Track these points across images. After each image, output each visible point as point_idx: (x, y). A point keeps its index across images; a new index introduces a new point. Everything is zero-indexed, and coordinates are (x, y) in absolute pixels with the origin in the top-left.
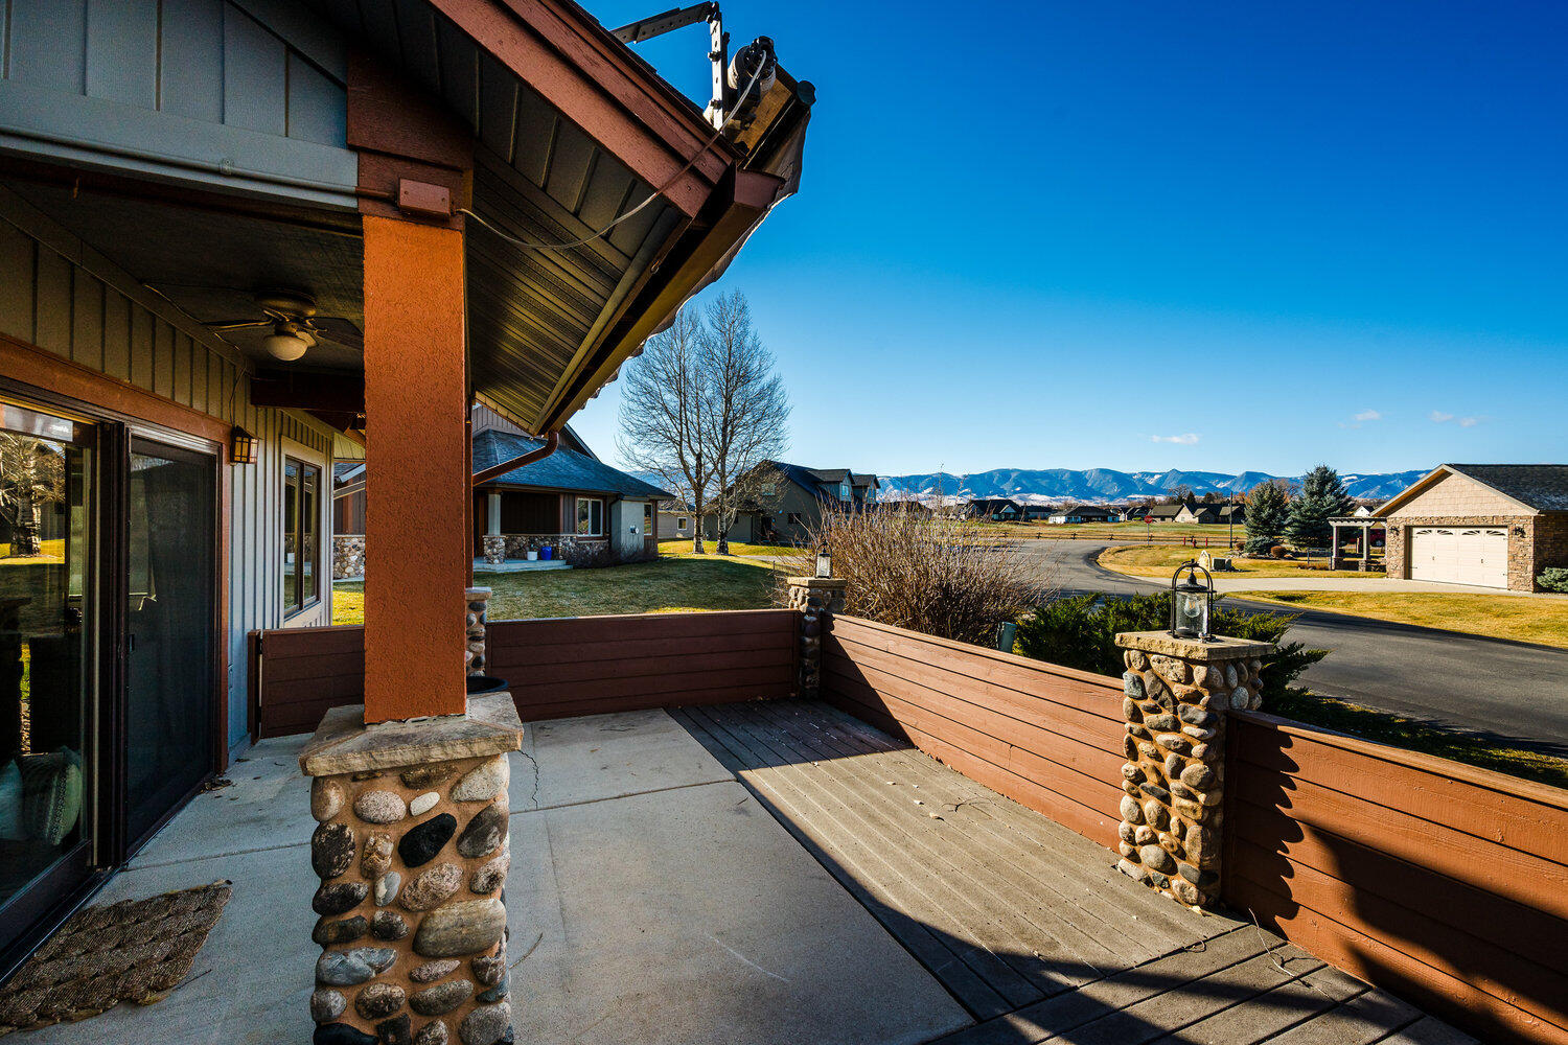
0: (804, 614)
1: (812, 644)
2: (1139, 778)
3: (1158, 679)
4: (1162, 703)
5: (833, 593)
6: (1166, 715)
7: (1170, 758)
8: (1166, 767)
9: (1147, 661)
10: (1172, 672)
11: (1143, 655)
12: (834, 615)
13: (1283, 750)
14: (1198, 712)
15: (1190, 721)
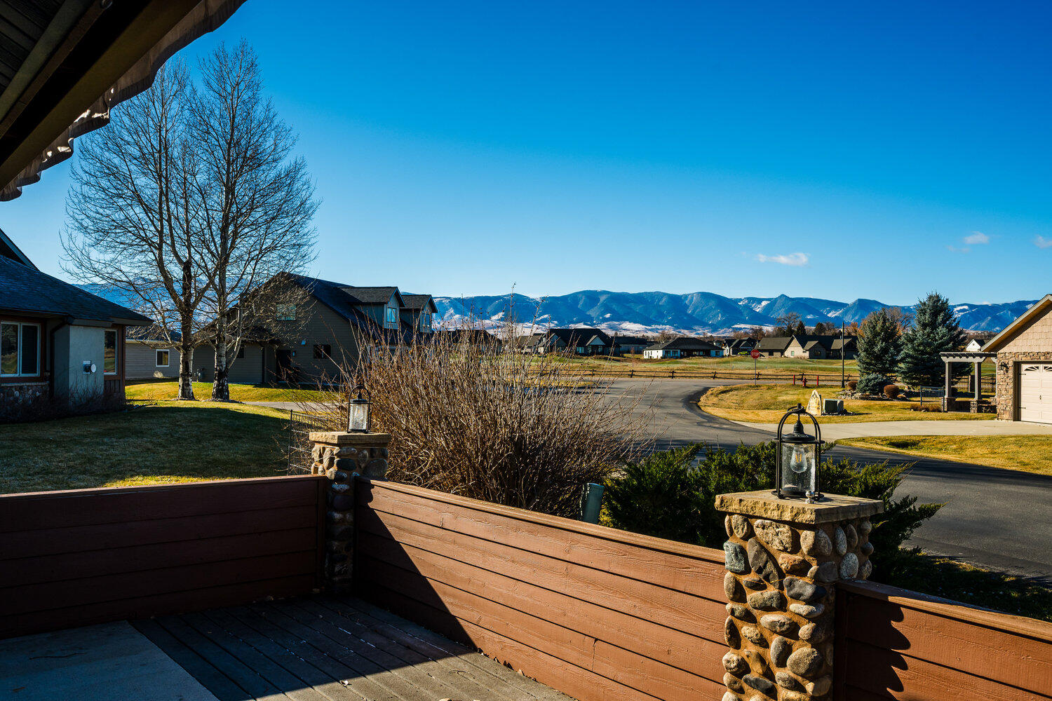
0: (332, 482)
1: (342, 521)
2: (742, 669)
3: (763, 549)
4: (767, 578)
5: (372, 452)
6: (771, 591)
7: (775, 642)
8: (771, 654)
9: (750, 527)
10: (777, 538)
11: (745, 520)
12: (373, 482)
13: (894, 624)
14: (805, 586)
15: (797, 597)
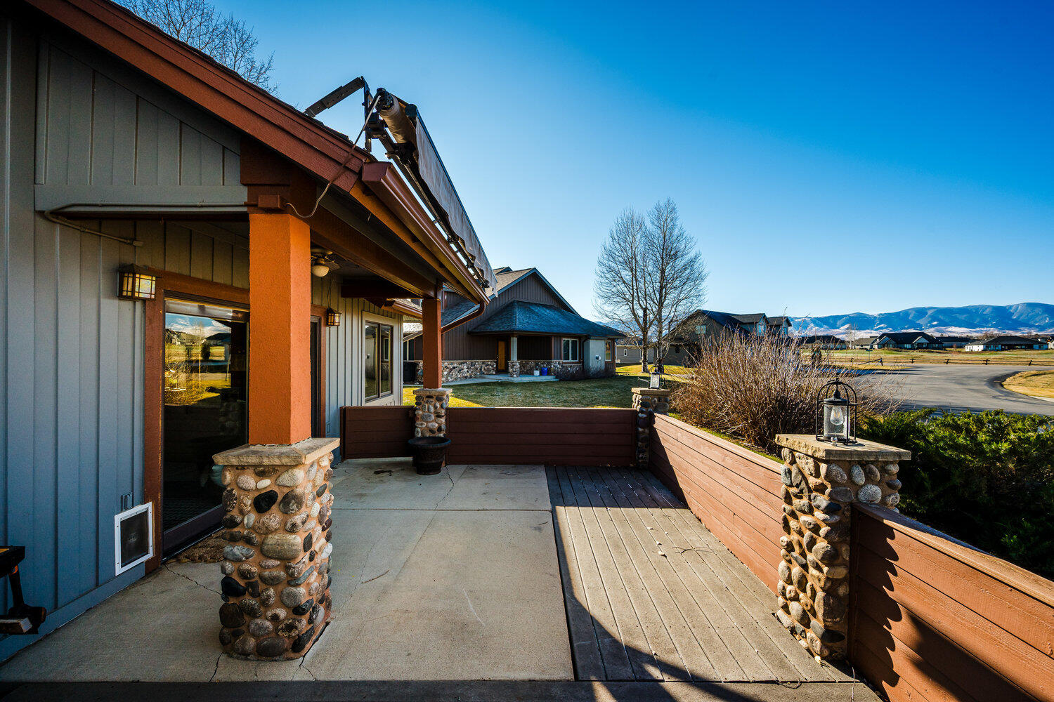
0: (639, 413)
1: (643, 432)
2: (789, 547)
3: (800, 472)
4: (801, 491)
5: (659, 399)
6: (805, 501)
7: (808, 533)
8: (805, 541)
9: (793, 456)
10: (807, 466)
11: (790, 452)
12: (655, 414)
13: (889, 540)
14: (823, 501)
15: (818, 507)
